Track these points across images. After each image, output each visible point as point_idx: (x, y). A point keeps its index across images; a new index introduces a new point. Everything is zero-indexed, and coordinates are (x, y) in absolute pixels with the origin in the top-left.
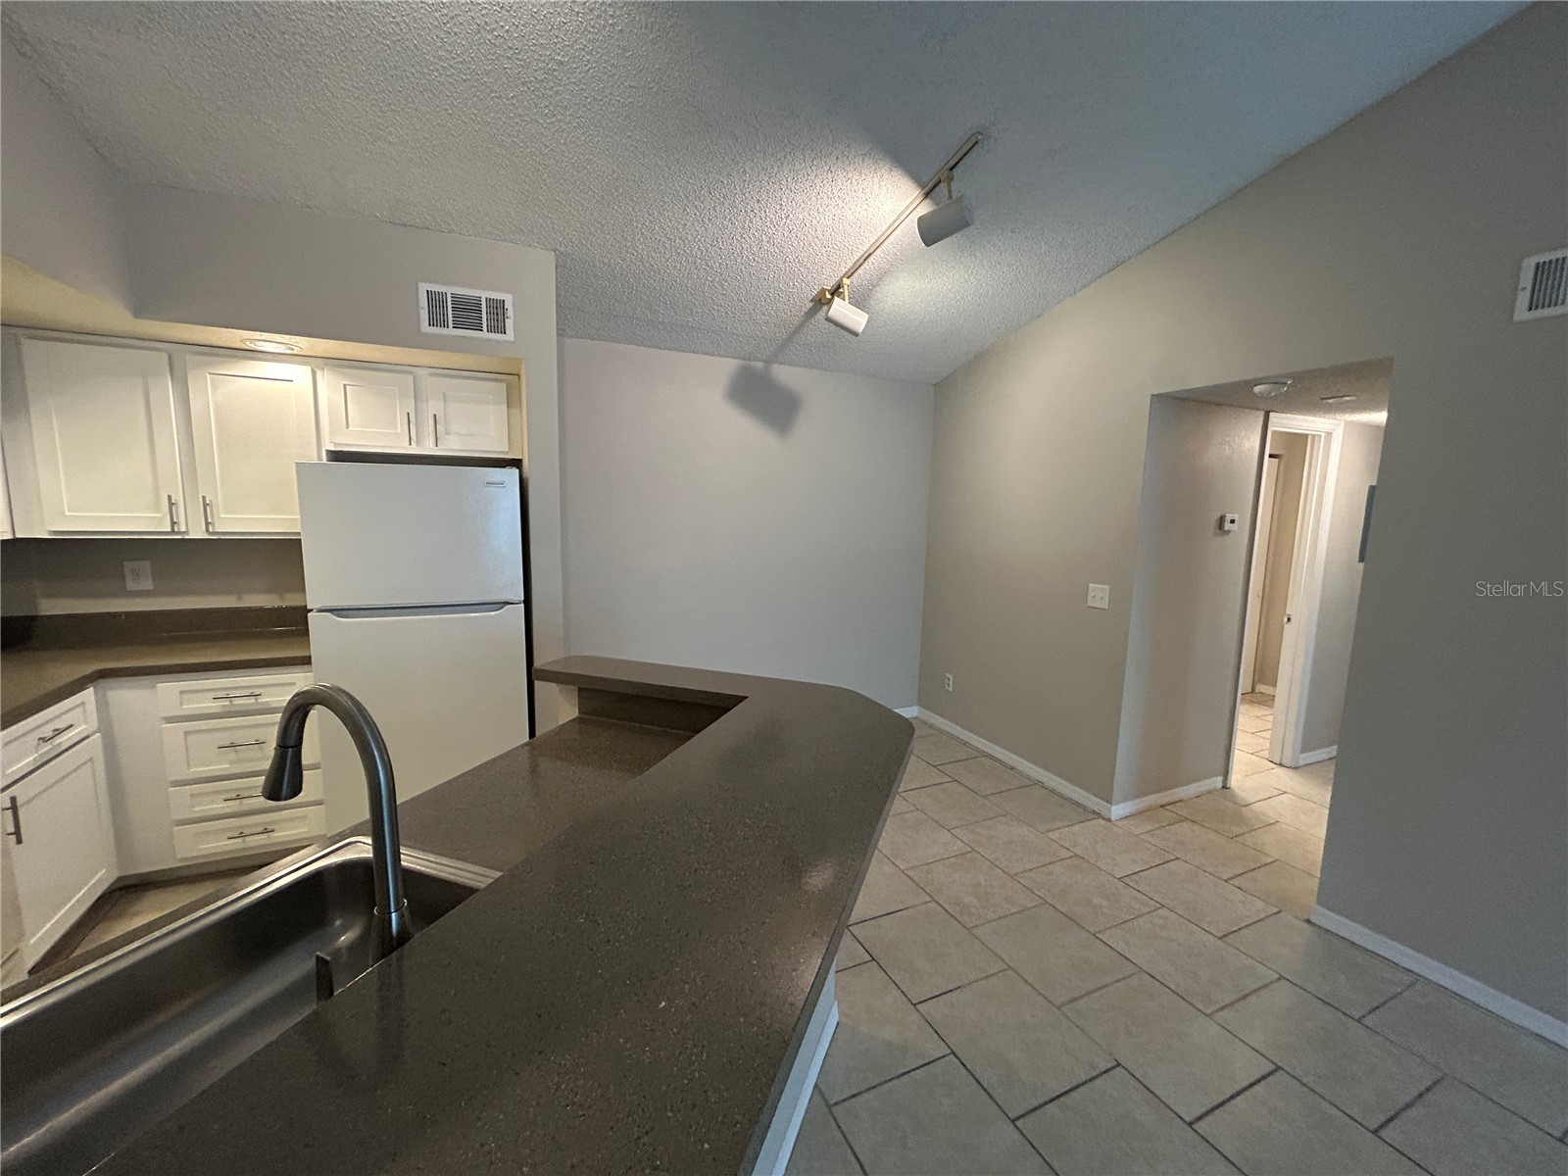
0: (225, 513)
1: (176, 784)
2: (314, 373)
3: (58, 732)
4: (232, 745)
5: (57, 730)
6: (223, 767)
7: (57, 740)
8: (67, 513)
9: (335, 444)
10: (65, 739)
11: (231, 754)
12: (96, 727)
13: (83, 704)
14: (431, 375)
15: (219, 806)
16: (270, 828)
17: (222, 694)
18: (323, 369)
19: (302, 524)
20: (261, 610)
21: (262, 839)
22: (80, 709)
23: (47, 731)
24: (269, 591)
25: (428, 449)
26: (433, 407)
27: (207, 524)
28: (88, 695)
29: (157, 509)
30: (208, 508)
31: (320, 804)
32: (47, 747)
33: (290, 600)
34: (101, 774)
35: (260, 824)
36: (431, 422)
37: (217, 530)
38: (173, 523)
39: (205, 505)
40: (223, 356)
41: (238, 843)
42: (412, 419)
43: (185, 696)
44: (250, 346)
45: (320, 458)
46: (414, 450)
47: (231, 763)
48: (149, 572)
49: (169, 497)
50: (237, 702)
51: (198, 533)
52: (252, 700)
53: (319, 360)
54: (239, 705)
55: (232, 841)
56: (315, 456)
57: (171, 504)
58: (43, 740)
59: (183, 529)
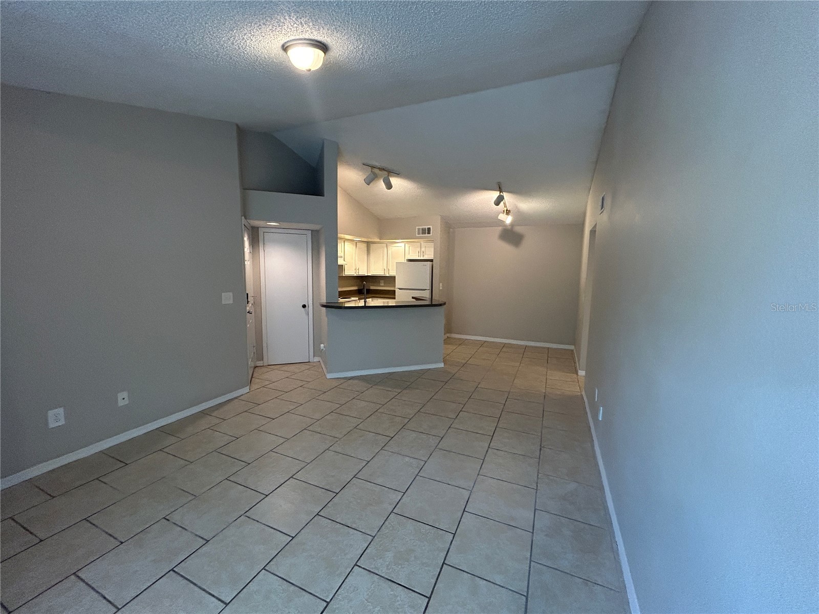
9: (407, 258)
14: (423, 242)
18: (406, 244)
19: (397, 273)
25: (422, 258)
26: (423, 249)
27: (389, 273)
29: (383, 271)
33: (394, 287)
36: (422, 253)
38: (384, 273)
39: (389, 270)
40: (393, 243)
42: (419, 252)
45: (405, 261)
46: (419, 258)
56: (403, 260)
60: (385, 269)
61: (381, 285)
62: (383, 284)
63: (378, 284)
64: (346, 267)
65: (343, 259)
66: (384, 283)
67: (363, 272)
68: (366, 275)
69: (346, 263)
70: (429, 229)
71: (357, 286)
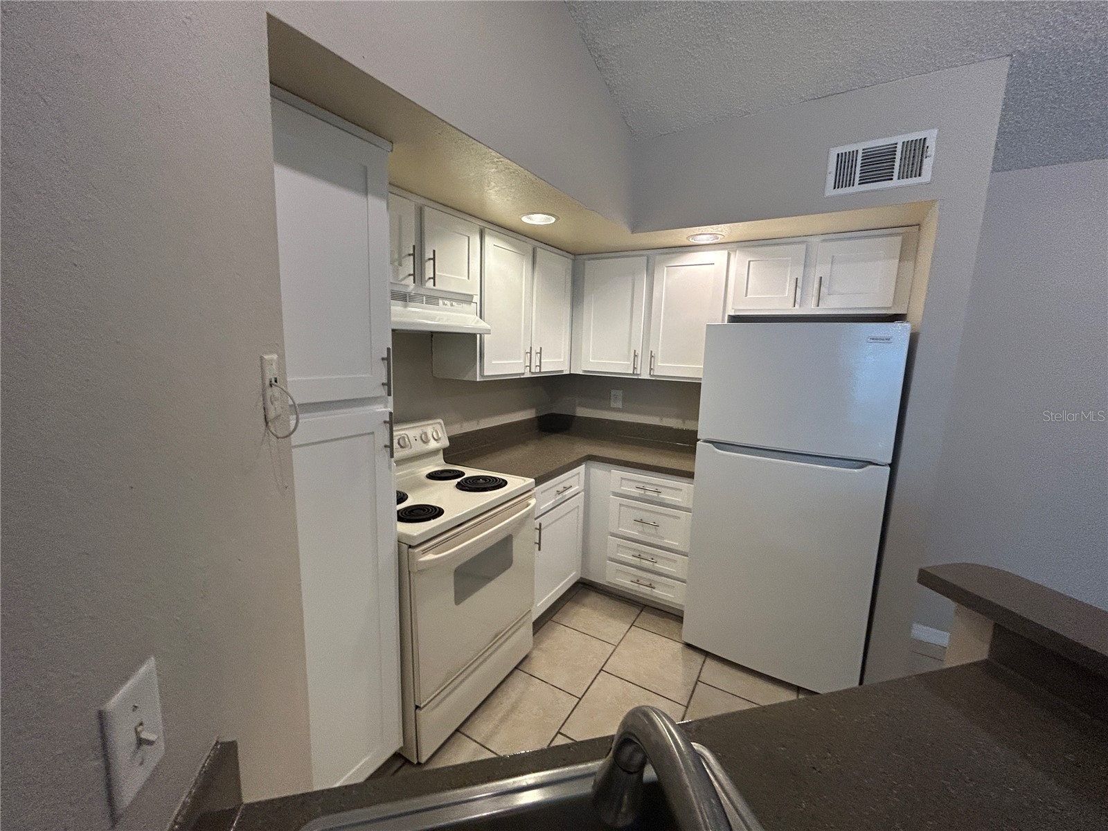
0: (662, 363)
1: (613, 535)
2: (729, 255)
3: (566, 489)
4: (641, 521)
5: (564, 487)
6: (634, 533)
7: (567, 493)
8: (591, 361)
9: (736, 310)
10: (568, 493)
11: (639, 526)
12: (583, 488)
13: (579, 474)
14: (824, 240)
15: (628, 557)
16: (653, 585)
17: (641, 485)
18: (736, 251)
19: (704, 372)
20: (671, 428)
21: (647, 590)
22: (577, 477)
23: (560, 488)
24: (678, 417)
25: (810, 309)
26: (821, 270)
27: (651, 369)
28: (581, 469)
29: (628, 360)
30: (653, 359)
31: (685, 556)
32: (561, 496)
33: (688, 426)
34: (581, 515)
35: (649, 580)
36: (816, 285)
37: (655, 374)
38: (634, 368)
39: (652, 356)
40: (676, 253)
41: (635, 587)
42: (800, 284)
43: (624, 482)
44: (692, 241)
45: (723, 320)
46: (797, 311)
47: (639, 532)
48: (621, 397)
49: (635, 351)
50: (648, 493)
51: (645, 376)
52: (655, 495)
53: (734, 244)
54: (648, 496)
55: (631, 583)
56: (720, 319)
57: (635, 356)
58: (559, 493)
59: (639, 373)
60: (639, 352)
61: (613, 405)
62: (619, 405)
63: (605, 404)
64: (489, 345)
65: (474, 307)
66: (624, 400)
67: (555, 363)
68: (567, 372)
69: (488, 327)
70: (916, 151)
71: (531, 407)
